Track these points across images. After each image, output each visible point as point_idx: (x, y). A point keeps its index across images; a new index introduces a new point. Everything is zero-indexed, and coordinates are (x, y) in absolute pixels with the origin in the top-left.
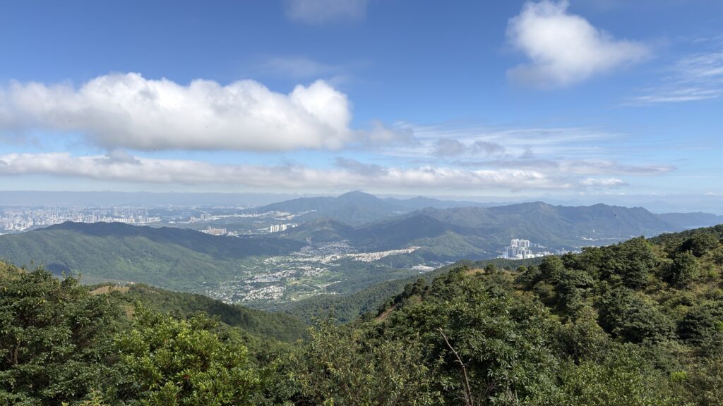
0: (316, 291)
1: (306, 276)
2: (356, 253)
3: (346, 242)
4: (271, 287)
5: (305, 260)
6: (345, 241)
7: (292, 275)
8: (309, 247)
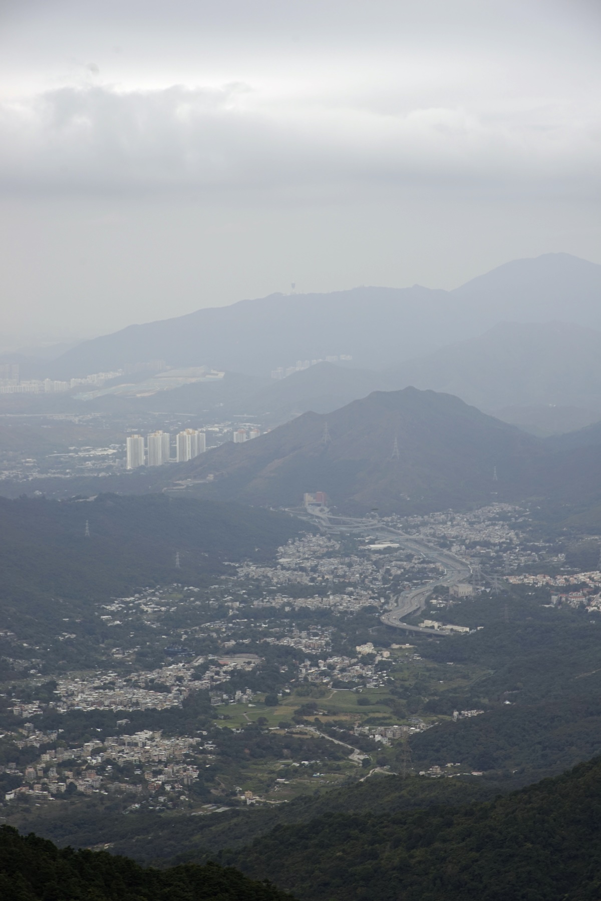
0: (357, 757)
1: (307, 688)
2: (554, 572)
3: (503, 517)
4: (143, 736)
5: (300, 602)
6: (496, 508)
7: (239, 680)
8: (317, 542)
